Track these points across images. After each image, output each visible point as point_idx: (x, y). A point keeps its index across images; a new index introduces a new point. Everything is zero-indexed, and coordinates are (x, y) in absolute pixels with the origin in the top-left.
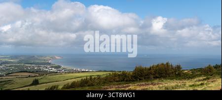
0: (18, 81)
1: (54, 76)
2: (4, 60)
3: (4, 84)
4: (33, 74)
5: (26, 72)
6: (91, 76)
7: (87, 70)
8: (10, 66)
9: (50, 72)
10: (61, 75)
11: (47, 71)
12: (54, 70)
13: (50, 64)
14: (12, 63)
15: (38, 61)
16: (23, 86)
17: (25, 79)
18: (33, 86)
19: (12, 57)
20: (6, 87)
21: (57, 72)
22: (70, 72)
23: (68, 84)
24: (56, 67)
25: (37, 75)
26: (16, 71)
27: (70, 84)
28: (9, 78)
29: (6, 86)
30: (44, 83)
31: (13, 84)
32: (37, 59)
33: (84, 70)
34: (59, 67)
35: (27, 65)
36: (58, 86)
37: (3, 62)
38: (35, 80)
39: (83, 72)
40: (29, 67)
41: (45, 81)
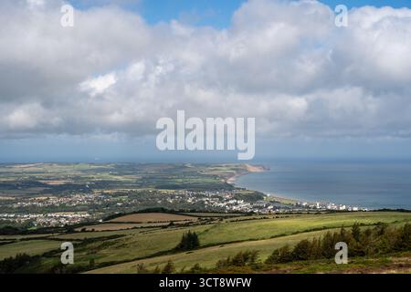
0: (139, 237)
1: (245, 225)
2: (97, 177)
3: (99, 248)
4: (181, 219)
5: (163, 211)
6: (355, 227)
7: (344, 207)
8: (115, 195)
9: (230, 212)
10: (264, 223)
11: (222, 210)
12: (242, 205)
13: (230, 187)
14: (121, 184)
15: (195, 180)
16: (153, 252)
17: (160, 232)
18: (184, 254)
19: (121, 168)
20: (104, 256)
21: (252, 213)
22: (291, 212)
23: (286, 247)
24: (249, 198)
25: (195, 220)
26: (133, 209)
27: (292, 249)
28: (114, 228)
29: (104, 251)
30: (214, 245)
31: (124, 245)
32: (192, 174)
33: (335, 208)
34: (259, 197)
35: (164, 191)
36: (254, 254)
37: (97, 183)
38: (189, 235)
39: (332, 211)
40: (171, 196)
41: (217, 238)
